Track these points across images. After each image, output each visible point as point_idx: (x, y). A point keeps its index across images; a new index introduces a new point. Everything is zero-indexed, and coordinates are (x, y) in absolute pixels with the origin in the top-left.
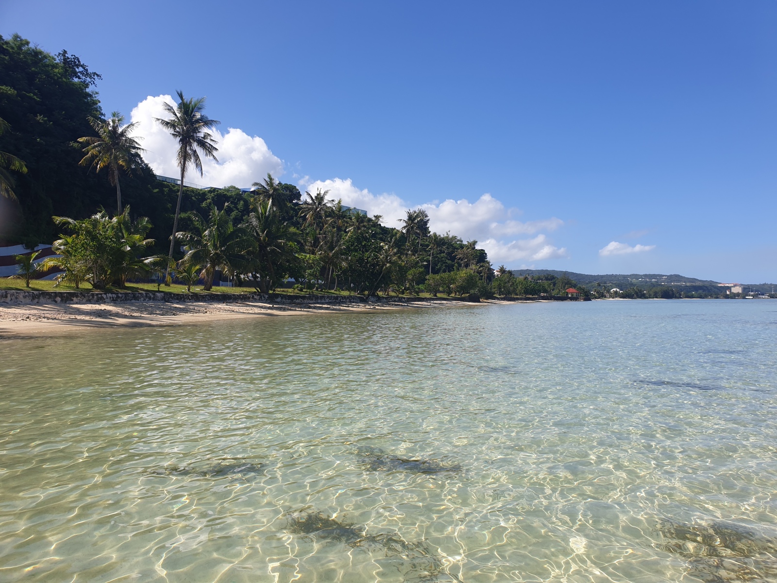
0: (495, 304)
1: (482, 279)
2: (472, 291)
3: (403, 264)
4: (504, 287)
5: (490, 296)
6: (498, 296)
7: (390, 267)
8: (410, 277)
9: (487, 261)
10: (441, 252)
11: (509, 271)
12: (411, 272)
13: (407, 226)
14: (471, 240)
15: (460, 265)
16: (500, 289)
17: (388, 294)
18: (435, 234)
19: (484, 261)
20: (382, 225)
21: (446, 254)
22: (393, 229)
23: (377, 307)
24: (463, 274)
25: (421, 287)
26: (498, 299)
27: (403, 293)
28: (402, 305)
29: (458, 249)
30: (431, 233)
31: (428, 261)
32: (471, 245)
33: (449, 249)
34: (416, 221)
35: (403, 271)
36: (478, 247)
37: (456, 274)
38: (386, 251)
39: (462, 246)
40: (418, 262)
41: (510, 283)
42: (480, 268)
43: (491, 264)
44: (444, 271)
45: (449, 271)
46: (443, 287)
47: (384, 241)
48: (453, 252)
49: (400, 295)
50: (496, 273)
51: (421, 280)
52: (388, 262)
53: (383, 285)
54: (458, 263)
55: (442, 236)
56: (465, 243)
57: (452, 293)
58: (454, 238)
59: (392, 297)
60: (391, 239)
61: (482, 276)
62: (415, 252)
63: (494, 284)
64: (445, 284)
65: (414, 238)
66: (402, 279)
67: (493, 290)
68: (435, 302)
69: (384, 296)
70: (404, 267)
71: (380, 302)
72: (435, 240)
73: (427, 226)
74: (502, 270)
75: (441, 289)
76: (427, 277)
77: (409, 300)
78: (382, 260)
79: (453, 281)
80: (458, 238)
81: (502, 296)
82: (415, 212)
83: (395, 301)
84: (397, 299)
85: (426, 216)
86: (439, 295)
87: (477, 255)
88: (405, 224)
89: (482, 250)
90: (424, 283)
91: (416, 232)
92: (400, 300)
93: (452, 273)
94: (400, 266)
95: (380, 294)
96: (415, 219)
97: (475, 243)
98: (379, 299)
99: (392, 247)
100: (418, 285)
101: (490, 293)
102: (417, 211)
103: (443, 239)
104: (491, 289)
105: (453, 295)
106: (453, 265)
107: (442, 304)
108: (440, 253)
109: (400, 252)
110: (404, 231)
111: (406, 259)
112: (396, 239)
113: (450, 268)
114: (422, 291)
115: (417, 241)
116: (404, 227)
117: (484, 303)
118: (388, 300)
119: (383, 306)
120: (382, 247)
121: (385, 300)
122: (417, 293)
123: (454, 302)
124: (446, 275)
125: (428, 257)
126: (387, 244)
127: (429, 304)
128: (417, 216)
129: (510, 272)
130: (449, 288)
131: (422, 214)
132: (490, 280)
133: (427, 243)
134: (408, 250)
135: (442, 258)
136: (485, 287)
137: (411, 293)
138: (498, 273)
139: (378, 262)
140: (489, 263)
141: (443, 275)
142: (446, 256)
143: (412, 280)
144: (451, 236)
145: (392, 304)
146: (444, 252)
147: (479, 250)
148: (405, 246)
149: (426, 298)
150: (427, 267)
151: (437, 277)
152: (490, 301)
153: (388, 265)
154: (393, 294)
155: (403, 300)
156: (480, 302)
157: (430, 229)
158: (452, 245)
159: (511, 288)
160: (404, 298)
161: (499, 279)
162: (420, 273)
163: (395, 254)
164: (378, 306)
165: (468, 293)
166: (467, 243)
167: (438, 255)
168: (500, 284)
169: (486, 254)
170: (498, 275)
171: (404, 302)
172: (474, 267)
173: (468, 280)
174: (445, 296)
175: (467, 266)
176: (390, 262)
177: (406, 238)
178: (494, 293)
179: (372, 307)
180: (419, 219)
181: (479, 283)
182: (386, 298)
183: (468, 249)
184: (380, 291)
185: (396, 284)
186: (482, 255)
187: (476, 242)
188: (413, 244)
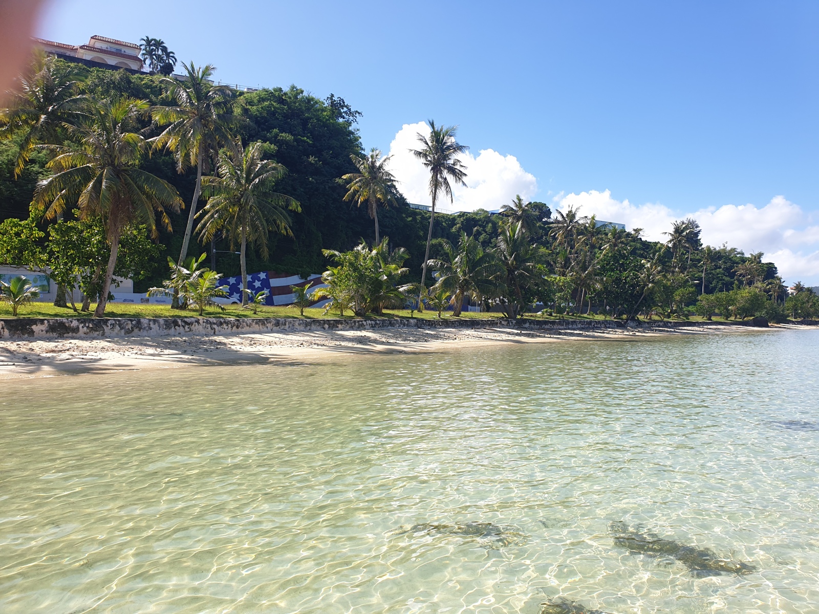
0: (788, 328)
1: (770, 299)
2: (757, 314)
3: (669, 283)
4: (801, 308)
5: (782, 319)
6: (794, 320)
7: (653, 287)
8: (678, 298)
9: (777, 277)
10: (717, 267)
11: (808, 288)
12: (680, 291)
13: (673, 240)
14: (756, 253)
15: (741, 282)
16: (796, 310)
17: (650, 319)
18: (708, 248)
19: (773, 277)
20: (643, 239)
21: (723, 269)
22: (656, 243)
23: (637, 334)
24: (745, 293)
25: (691, 308)
26: (793, 323)
27: (669, 317)
28: (668, 331)
29: (738, 263)
30: (703, 246)
31: (700, 279)
32: (755, 259)
33: (726, 263)
34: (685, 233)
35: (669, 292)
36: (764, 260)
37: (736, 294)
38: (648, 269)
39: (744, 260)
40: (687, 281)
41: (810, 304)
42: (767, 285)
43: (782, 280)
44: (721, 290)
45: (728, 290)
46: (719, 309)
47: (646, 258)
48: (732, 267)
49: (666, 319)
50: (790, 291)
51: (692, 301)
52: (650, 282)
53: (644, 308)
54: (738, 280)
55: (718, 249)
56: (747, 255)
57: (731, 316)
58: (734, 250)
59: (655, 321)
60: (654, 255)
61: (771, 296)
62: (683, 269)
63: (788, 304)
64: (722, 305)
65: (683, 254)
66: (667, 301)
67: (786, 312)
68: (709, 327)
69: (646, 320)
70: (670, 286)
71: (642, 327)
72: (708, 254)
73: (699, 238)
74: (799, 288)
75: (717, 311)
76: (699, 298)
77: (676, 325)
78: (643, 280)
79: (731, 301)
80: (738, 251)
81: (799, 320)
82: (683, 223)
83: (659, 326)
84: (661, 324)
85: (697, 227)
86: (714, 319)
87: (764, 270)
88: (670, 237)
89: (770, 263)
90: (695, 305)
91: (685, 246)
92: (666, 325)
93: (731, 292)
94: (665, 286)
95: (641, 317)
96: (683, 231)
97: (760, 255)
98: (640, 324)
99: (655, 264)
100: (688, 306)
101: (783, 315)
102: (685, 222)
103: (719, 252)
104: (783, 311)
105: (733, 318)
106: (732, 283)
107: (719, 329)
108: (715, 269)
109: (666, 269)
110: (670, 245)
111: (672, 277)
112: (659, 255)
113: (728, 287)
114: (693, 314)
115: (686, 256)
116: (670, 241)
117: (773, 328)
118: (650, 325)
119: (645, 332)
120: (643, 265)
121: (647, 325)
122: (687, 316)
123: (734, 327)
124: (723, 295)
125: (700, 274)
126: (649, 261)
127: (702, 329)
128: (686, 228)
129: (810, 290)
130: (728, 310)
131: (692, 225)
132: (782, 300)
133: (698, 257)
134: (675, 267)
135: (718, 274)
136: (775, 308)
137: (678, 317)
138: (793, 291)
139: (638, 282)
140: (780, 279)
141: (719, 295)
142: (723, 272)
143: (681, 302)
144: (729, 248)
145: (656, 330)
146: (720, 268)
147: (766, 264)
148: (670, 262)
149: (697, 322)
150: (698, 286)
151: (712, 297)
152: (781, 325)
153: (650, 285)
154: (656, 318)
155: (669, 324)
156: (768, 326)
157: (702, 241)
158: (730, 259)
159: (812, 310)
160: (671, 323)
161: (795, 298)
162: (692, 293)
163: (659, 272)
164: (639, 331)
165: (751, 316)
166: (750, 256)
167: (713, 271)
168: (796, 305)
169: (776, 268)
170: (792, 294)
171: (670, 328)
172: (759, 284)
173: (752, 301)
174: (722, 320)
175: (750, 283)
176: (653, 282)
177: (673, 253)
178: (789, 316)
179: (631, 333)
180: (688, 231)
181: (767, 304)
182: (648, 323)
183: (752, 263)
184: (640, 315)
185: (661, 306)
186: (770, 271)
187: (763, 254)
188: (681, 260)
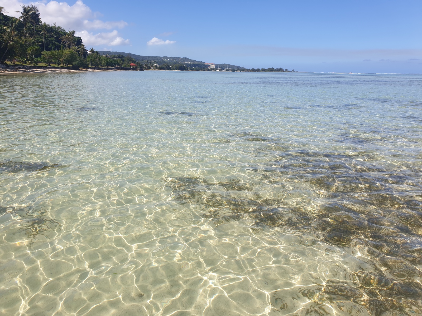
0: (89, 71)
1: (80, 56)
2: (74, 63)
3: (23, 43)
4: (94, 61)
5: (85, 66)
6: (91, 67)
7: (13, 44)
8: (30, 52)
9: (82, 45)
10: (51, 36)
11: (96, 51)
12: (30, 48)
13: (23, 16)
14: (71, 30)
15: (65, 46)
16: (92, 62)
17: (14, 63)
18: (45, 24)
20: (5, 14)
21: (55, 38)
22: (12, 18)
23: (6, 72)
24: (67, 52)
25: (39, 59)
27: (26, 63)
28: (26, 71)
29: (62, 35)
30: (42, 23)
31: (42, 42)
32: (71, 34)
33: (56, 35)
34: (30, 13)
35: (24, 48)
37: (62, 52)
38: (9, 33)
39: (65, 34)
40: (34, 42)
41: (98, 59)
42: (78, 48)
43: (85, 46)
44: (55, 50)
45: (58, 50)
46: (54, 60)
47: (6, 26)
48: (59, 37)
49: (24, 64)
50: (89, 53)
51: (38, 55)
52: (11, 41)
53: (9, 57)
54: (63, 45)
55: (51, 26)
56: (67, 31)
57: (61, 64)
58: (60, 28)
59: (17, 65)
60: (12, 24)
61: (80, 54)
62: (31, 35)
63: (88, 59)
64: (55, 58)
65: (30, 26)
66: (23, 53)
68: (49, 69)
69: (11, 64)
70: (24, 45)
71: (9, 69)
72: (45, 28)
73: (39, 18)
74: (92, 51)
76: (42, 53)
77: (30, 68)
78: (6, 39)
79: (61, 56)
80: (62, 28)
81: (93, 67)
82: (29, 7)
83: (20, 68)
85: (38, 11)
86: (52, 65)
87: (75, 40)
89: (79, 37)
90: (41, 57)
91: (31, 21)
92: (24, 67)
93: (60, 51)
94: (21, 44)
95: (8, 63)
96: (28, 12)
97: (74, 32)
98: (7, 67)
99: (13, 30)
100: (37, 58)
101: (86, 64)
103: (51, 28)
104: (86, 62)
106: (60, 46)
107: (55, 71)
109: (20, 34)
110: (22, 20)
111: (25, 39)
112: (16, 25)
113: (58, 48)
114: (40, 62)
115: (32, 28)
117: (82, 71)
118: (14, 67)
119: (11, 71)
120: (5, 30)
121: (12, 67)
122: (36, 63)
123: (63, 70)
124: (55, 52)
125: (42, 39)
126: (9, 28)
127: (46, 71)
128: (30, 10)
130: (59, 60)
131: (34, 9)
132: (85, 57)
133: (40, 29)
134: (26, 33)
135: (52, 40)
136: (82, 61)
137: (31, 63)
139: (3, 40)
141: (53, 52)
143: (32, 54)
144: (57, 26)
145: (18, 70)
146: (53, 37)
147: (77, 37)
148: (23, 30)
149: (43, 67)
150: (41, 46)
151: (50, 53)
152: (86, 69)
153: (11, 43)
154: (18, 63)
155: (26, 67)
156: (79, 70)
157: (41, 20)
158: (58, 33)
159: (99, 62)
161: (91, 56)
162: (37, 50)
163: (16, 35)
165: (71, 64)
167: (49, 39)
168: (91, 59)
169: (81, 40)
171: (27, 69)
172: (74, 48)
173: (71, 56)
174: (56, 66)
175: (69, 47)
176: (13, 41)
177: (24, 25)
178: (89, 65)
179: (2, 72)
180: (32, 12)
181: (78, 58)
183: (69, 36)
184: (7, 61)
185: (20, 57)
186: (79, 41)
188: (29, 29)
